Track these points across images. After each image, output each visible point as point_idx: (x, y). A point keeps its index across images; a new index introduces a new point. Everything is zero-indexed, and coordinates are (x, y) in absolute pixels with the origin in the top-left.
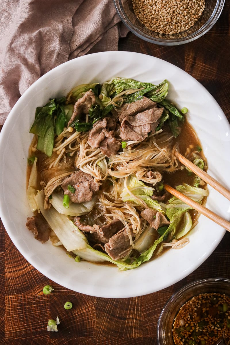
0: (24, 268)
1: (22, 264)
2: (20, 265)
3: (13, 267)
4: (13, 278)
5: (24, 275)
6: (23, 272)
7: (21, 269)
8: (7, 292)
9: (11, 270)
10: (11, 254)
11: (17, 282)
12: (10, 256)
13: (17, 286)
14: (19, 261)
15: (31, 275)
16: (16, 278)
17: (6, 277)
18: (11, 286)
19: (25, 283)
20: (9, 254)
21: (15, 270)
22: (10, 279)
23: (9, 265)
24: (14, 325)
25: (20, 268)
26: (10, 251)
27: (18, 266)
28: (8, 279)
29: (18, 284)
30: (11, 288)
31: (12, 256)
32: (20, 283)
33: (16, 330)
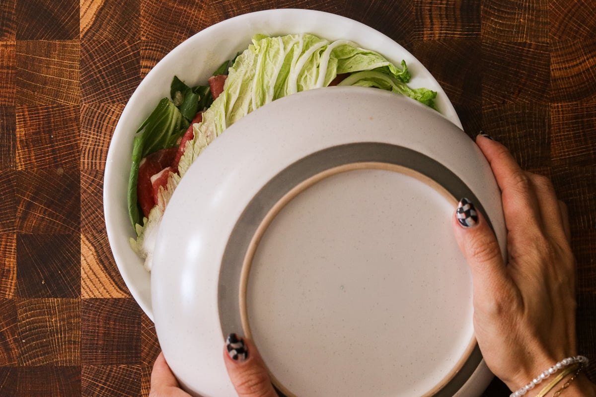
0: (580, 63)
1: (578, 57)
2: (575, 59)
3: (564, 62)
4: (565, 78)
5: (581, 74)
6: (579, 69)
7: (577, 65)
8: (556, 98)
9: (562, 65)
10: (562, 41)
11: (570, 83)
12: (560, 46)
13: (571, 90)
14: (573, 52)
15: (591, 74)
16: (569, 78)
17: (554, 76)
18: (562, 90)
19: (583, 85)
20: (559, 42)
21: (567, 65)
22: (560, 79)
23: (559, 58)
24: (567, 148)
25: (575, 63)
26: (560, 37)
27: (572, 60)
28: (558, 79)
29: (572, 87)
30: (561, 92)
31: (562, 45)
32: (575, 86)
33: (569, 155)
